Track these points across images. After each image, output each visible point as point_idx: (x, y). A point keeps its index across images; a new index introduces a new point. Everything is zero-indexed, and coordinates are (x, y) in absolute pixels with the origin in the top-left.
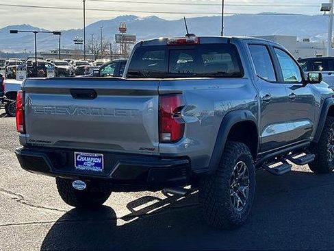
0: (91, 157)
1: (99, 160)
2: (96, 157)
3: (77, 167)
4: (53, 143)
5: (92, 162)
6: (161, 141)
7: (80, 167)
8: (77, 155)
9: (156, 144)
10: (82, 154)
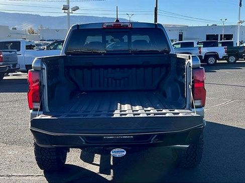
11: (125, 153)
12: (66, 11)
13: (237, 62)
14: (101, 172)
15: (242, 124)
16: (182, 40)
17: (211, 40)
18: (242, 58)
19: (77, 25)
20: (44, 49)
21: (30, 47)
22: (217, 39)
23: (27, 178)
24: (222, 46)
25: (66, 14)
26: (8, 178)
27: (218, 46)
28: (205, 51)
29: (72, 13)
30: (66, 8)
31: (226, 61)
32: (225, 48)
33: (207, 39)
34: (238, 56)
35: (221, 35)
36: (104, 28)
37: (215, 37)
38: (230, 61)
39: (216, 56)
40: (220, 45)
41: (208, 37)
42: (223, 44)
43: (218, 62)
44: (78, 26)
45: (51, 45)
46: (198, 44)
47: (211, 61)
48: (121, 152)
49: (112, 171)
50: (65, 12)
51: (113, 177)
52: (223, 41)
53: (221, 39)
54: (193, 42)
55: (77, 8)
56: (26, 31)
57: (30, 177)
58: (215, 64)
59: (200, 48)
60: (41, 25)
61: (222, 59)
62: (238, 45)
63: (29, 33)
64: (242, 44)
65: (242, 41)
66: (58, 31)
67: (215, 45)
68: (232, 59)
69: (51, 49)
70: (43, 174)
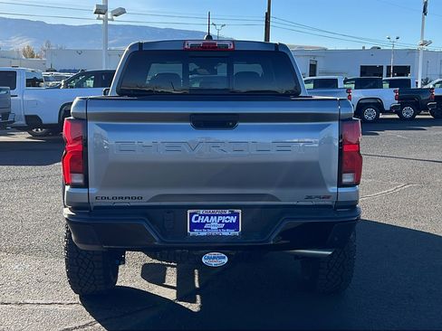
0: (217, 216)
1: (233, 219)
2: (226, 215)
3: (192, 233)
4: (145, 199)
5: (221, 222)
6: (340, 184)
7: (197, 232)
8: (192, 215)
9: (333, 189)
10: (201, 212)
11: (226, 260)
12: (101, 16)
13: (417, 117)
14: (180, 298)
15: (423, 224)
16: (315, 75)
17: (369, 76)
18: (427, 110)
19: (140, 43)
20: (59, 87)
21: (33, 82)
22: (381, 75)
23: (52, 306)
24: (390, 87)
25: (101, 22)
26: (17, 307)
27: (382, 87)
28: (358, 95)
29: (112, 20)
30: (100, 11)
31: (397, 116)
32: (394, 91)
33: (362, 74)
34: (419, 107)
35: (389, 67)
36: (186, 50)
37: (377, 71)
38: (404, 114)
39: (378, 106)
40: (386, 85)
41: (364, 70)
42: (392, 84)
43: (381, 116)
44: (140, 45)
45: (73, 79)
46: (345, 82)
47: (370, 114)
48: (221, 258)
49: (198, 297)
50: (99, 18)
51: (201, 307)
52: (391, 78)
53: (388, 75)
54: (336, 80)
55: (121, 12)
56: (18, 52)
57: (57, 307)
58: (377, 120)
59: (349, 90)
60: (48, 42)
61: (389, 112)
62: (419, 87)
63: (25, 56)
64: (426, 84)
65: (427, 79)
66: (80, 53)
67: (377, 84)
68: (408, 112)
69: (72, 87)
70: (78, 300)
